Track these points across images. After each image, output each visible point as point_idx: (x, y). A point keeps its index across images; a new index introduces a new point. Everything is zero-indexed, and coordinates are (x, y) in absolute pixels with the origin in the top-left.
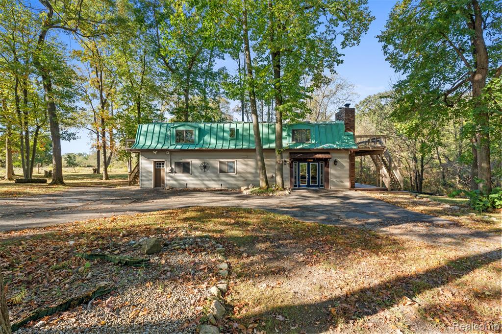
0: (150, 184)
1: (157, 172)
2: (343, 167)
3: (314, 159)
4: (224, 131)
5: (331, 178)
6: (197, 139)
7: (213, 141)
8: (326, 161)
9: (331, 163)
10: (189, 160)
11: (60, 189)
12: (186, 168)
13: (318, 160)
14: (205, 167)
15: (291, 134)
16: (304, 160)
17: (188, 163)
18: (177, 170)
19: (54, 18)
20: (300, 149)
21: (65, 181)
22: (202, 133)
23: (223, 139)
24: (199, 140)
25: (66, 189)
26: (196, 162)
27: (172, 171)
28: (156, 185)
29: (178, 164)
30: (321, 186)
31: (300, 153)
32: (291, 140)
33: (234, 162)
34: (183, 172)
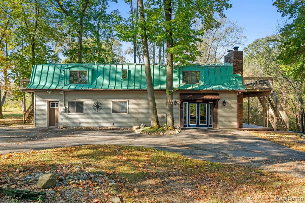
0: (44, 123)
1: (51, 111)
2: (231, 107)
3: (203, 100)
4: (116, 72)
5: (220, 118)
6: (90, 79)
7: (106, 82)
8: (215, 101)
9: (220, 104)
10: (82, 100)
12: (79, 108)
13: (207, 101)
14: (98, 107)
15: (181, 76)
16: (194, 101)
17: (82, 103)
18: (71, 109)
20: (190, 90)
22: (95, 73)
23: (116, 80)
24: (93, 81)
26: (88, 102)
27: (66, 110)
28: (50, 124)
29: (71, 104)
30: (210, 126)
31: (190, 94)
32: (181, 81)
33: (126, 102)
34: (77, 112)
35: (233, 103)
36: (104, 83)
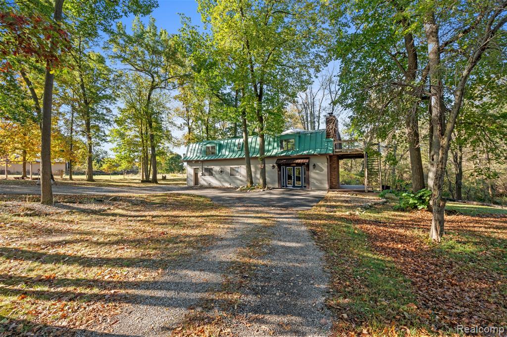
0: (192, 184)
1: (196, 174)
2: (322, 170)
3: (296, 163)
4: (234, 145)
5: (312, 180)
6: (217, 152)
7: (227, 153)
8: (308, 166)
9: (311, 167)
10: (212, 167)
11: (155, 185)
12: (210, 172)
13: (298, 164)
14: (221, 172)
15: (280, 144)
16: (289, 165)
17: (212, 169)
18: (206, 173)
19: (155, 83)
20: (283, 156)
21: (159, 182)
22: (221, 147)
23: (233, 151)
24: (219, 153)
25: (158, 185)
26: (217, 168)
27: (203, 175)
28: (195, 184)
29: (206, 170)
30: (304, 187)
31: (284, 159)
32: (279, 149)
33: (239, 167)
34: (209, 175)
35: (324, 166)
36: (226, 153)
